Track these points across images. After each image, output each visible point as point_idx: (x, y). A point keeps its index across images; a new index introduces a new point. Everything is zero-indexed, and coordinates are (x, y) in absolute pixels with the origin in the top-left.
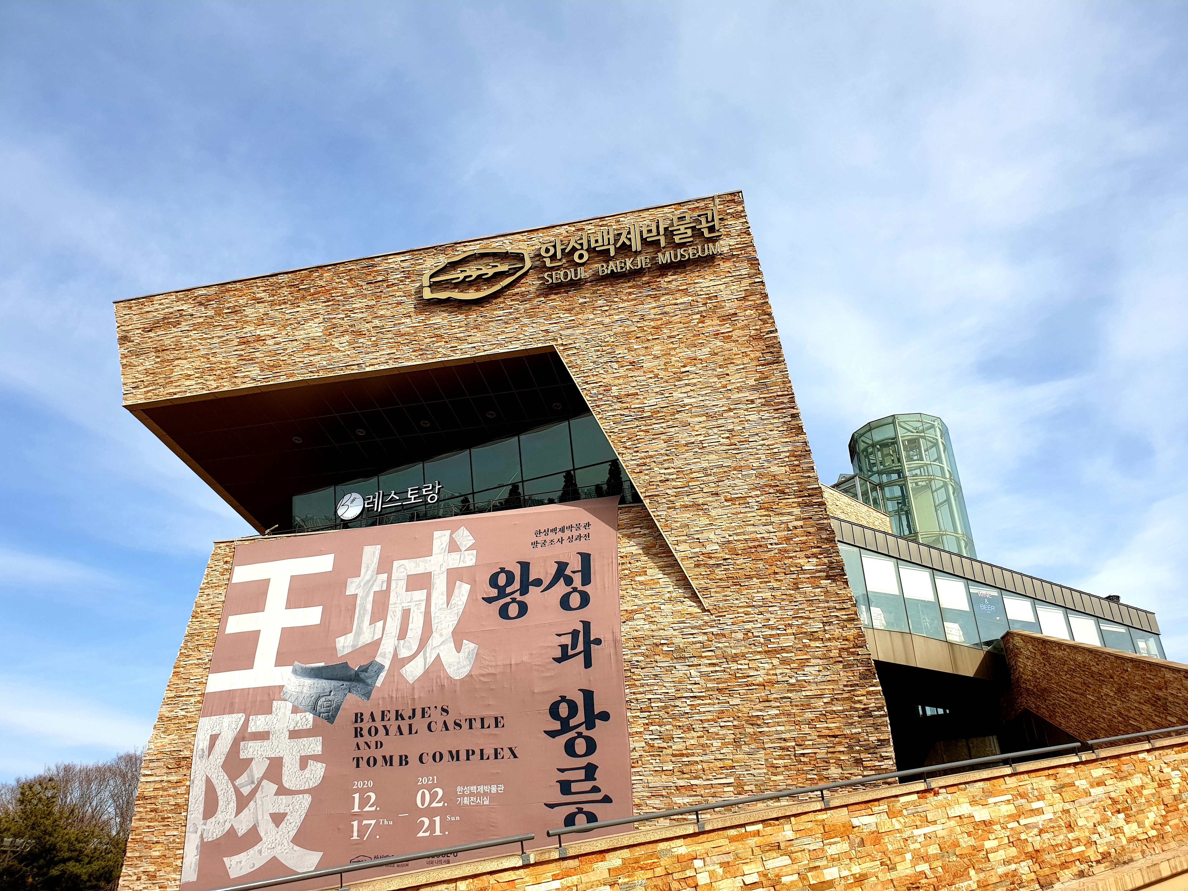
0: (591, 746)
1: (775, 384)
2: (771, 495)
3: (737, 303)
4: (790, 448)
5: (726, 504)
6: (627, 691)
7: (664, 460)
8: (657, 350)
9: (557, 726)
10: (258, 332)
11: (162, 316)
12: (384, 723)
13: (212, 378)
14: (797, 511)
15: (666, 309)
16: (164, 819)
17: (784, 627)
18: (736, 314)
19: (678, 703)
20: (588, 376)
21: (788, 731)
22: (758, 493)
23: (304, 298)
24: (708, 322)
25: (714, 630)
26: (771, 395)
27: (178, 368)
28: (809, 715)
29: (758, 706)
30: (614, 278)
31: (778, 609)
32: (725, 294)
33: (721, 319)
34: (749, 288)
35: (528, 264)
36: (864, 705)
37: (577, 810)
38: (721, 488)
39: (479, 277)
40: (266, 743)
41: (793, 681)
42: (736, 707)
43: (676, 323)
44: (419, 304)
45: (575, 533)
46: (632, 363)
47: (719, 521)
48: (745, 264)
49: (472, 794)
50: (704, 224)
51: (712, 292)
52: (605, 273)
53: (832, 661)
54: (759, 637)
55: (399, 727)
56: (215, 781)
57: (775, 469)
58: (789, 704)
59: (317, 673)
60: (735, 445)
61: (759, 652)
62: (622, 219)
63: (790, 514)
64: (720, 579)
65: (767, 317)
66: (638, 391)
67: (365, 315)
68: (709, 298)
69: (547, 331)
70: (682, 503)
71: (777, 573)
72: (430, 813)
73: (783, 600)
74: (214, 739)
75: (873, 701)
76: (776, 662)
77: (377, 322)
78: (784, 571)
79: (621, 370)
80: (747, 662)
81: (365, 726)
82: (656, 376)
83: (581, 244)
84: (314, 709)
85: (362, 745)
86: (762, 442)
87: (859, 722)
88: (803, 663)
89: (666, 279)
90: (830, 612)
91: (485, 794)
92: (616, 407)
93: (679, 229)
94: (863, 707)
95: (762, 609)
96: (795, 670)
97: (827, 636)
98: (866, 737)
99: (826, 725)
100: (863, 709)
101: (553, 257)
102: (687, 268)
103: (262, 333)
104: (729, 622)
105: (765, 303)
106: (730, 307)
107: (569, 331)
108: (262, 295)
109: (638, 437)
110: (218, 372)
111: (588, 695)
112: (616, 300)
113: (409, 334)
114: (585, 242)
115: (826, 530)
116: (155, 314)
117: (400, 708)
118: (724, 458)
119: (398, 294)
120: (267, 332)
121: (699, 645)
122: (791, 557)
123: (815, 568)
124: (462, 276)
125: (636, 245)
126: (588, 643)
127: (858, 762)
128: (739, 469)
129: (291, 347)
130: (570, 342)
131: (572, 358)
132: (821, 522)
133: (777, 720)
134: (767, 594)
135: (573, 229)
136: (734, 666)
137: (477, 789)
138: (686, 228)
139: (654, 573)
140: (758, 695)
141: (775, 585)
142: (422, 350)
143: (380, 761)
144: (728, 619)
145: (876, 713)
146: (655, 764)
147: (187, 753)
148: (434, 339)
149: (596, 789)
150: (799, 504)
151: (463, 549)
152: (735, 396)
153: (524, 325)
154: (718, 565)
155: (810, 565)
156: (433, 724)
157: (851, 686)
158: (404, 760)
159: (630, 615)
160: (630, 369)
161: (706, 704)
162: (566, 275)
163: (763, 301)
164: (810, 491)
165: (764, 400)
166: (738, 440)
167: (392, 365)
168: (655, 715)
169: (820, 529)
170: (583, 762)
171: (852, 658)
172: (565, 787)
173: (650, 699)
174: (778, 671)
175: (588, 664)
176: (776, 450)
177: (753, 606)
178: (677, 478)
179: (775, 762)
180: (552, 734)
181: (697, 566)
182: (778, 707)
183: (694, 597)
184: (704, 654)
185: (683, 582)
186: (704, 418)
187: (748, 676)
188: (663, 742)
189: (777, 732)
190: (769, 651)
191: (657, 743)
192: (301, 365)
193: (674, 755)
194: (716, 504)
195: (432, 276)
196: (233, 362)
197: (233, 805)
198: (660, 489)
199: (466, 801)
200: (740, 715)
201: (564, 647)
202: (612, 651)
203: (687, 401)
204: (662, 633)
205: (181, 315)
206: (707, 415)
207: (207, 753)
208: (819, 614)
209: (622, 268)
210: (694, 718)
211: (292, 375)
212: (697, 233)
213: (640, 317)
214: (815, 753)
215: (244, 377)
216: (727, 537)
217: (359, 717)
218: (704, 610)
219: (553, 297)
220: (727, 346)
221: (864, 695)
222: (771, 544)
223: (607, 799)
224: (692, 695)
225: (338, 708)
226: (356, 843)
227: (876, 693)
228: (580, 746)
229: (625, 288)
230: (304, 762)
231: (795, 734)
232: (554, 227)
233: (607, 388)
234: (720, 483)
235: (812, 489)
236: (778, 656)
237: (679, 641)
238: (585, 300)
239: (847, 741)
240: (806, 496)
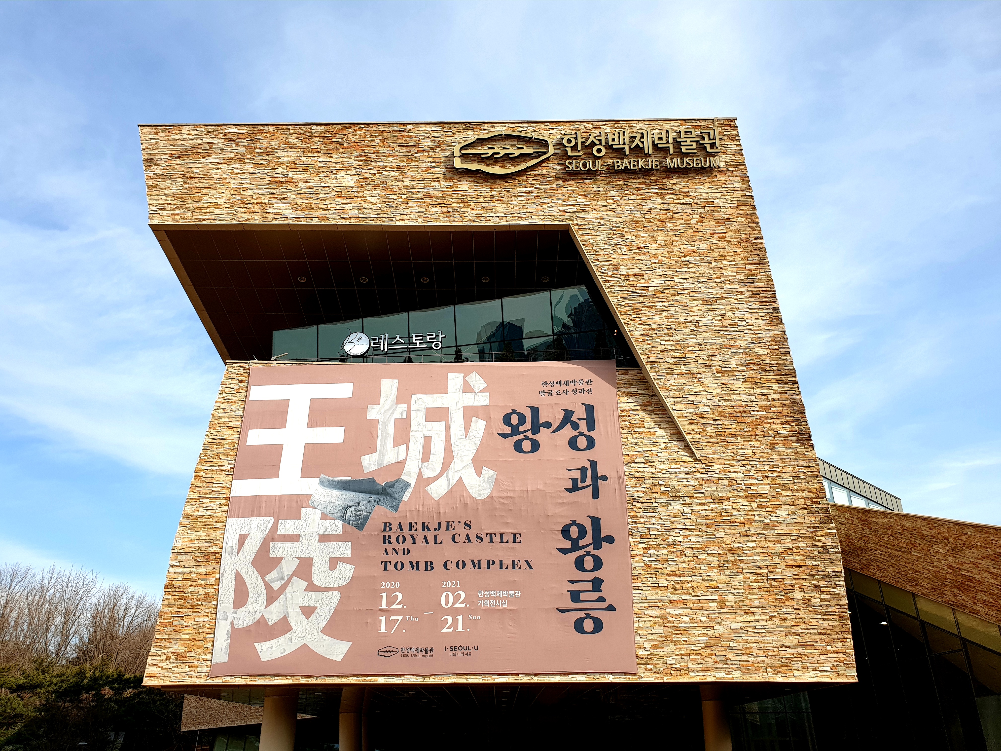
0: (598, 564)
1: (760, 281)
2: (755, 371)
3: (730, 211)
4: (771, 335)
5: (717, 375)
6: (629, 520)
7: (665, 334)
8: (661, 239)
9: (568, 544)
10: (290, 175)
11: (190, 146)
12: (411, 533)
13: (242, 210)
14: (775, 386)
15: (670, 206)
16: (193, 606)
17: (761, 478)
18: (729, 219)
19: (672, 533)
20: (600, 255)
21: (762, 560)
22: (744, 368)
23: (336, 150)
24: (706, 223)
25: (705, 476)
26: (757, 289)
27: (206, 197)
28: (779, 549)
29: (738, 539)
30: (626, 173)
31: (757, 463)
32: (720, 201)
33: (717, 221)
34: (740, 199)
35: (551, 151)
36: (823, 543)
37: (585, 616)
38: (714, 362)
39: (507, 155)
40: (296, 544)
41: (767, 521)
42: (721, 539)
43: (679, 219)
44: (448, 171)
45: (579, 388)
46: (639, 248)
47: (710, 388)
48: (738, 179)
49: (491, 598)
50: (707, 140)
51: (710, 198)
52: (620, 168)
53: (799, 507)
54: (741, 484)
55: (425, 537)
56: (244, 576)
57: (758, 351)
58: (763, 539)
59: (345, 486)
60: (726, 327)
61: (741, 497)
62: (634, 125)
63: (769, 388)
64: (711, 436)
65: (755, 225)
66: (644, 272)
67: (396, 174)
68: (708, 203)
69: (564, 211)
70: (679, 371)
71: (757, 435)
72: (454, 612)
73: (762, 456)
74: (243, 539)
75: (830, 540)
76: (754, 505)
77: (407, 182)
78: (763, 433)
79: (629, 253)
80: (731, 504)
81: (394, 534)
82: (660, 261)
83: (600, 140)
84: (343, 517)
85: (390, 551)
86: (748, 327)
87: (819, 557)
88: (776, 508)
89: (671, 182)
90: (799, 469)
91: (504, 598)
92: (623, 284)
93: (686, 141)
94: (822, 545)
95: (744, 463)
96: (770, 513)
97: (796, 487)
98: (823, 569)
99: (792, 557)
100: (822, 547)
101: (574, 148)
102: (689, 175)
103: (295, 177)
104: (717, 471)
105: (753, 213)
106: (724, 213)
107: (584, 214)
108: (295, 141)
109: (642, 312)
110: (249, 206)
111: (596, 522)
112: (627, 192)
113: (437, 197)
114: (603, 138)
115: (798, 403)
116: (183, 142)
117: (426, 521)
118: (716, 337)
119: (428, 160)
120: (300, 176)
121: (691, 488)
122: (769, 423)
123: (788, 433)
124: (490, 152)
125: (648, 148)
126: (595, 478)
127: (817, 588)
128: (729, 347)
129: (323, 193)
130: (585, 223)
131: (586, 237)
132: (794, 396)
133: (753, 551)
134: (748, 451)
135: (591, 126)
136: (720, 506)
137: (497, 593)
138: (691, 141)
139: (650, 426)
140: (740, 531)
141: (756, 444)
142: (449, 212)
143: (407, 566)
144: (716, 468)
145: (833, 550)
146: (653, 581)
147: (216, 549)
148: (461, 205)
149: (601, 599)
150: (777, 381)
151: (477, 391)
152: (727, 287)
153: (544, 203)
154: (709, 425)
155: (784, 430)
156: (456, 537)
157: (813, 528)
158: (429, 566)
159: (632, 459)
160: (637, 253)
161: (695, 535)
162: (585, 165)
163: (752, 212)
164: (786, 372)
165: (751, 293)
166: (729, 323)
167: (420, 222)
168: (653, 541)
169: (793, 402)
170: (591, 576)
171: (814, 506)
172: (575, 596)
173: (649, 528)
174: (756, 513)
175: (596, 495)
176: (760, 335)
177: (737, 460)
178: (675, 350)
179: (751, 584)
180: (564, 551)
181: (691, 423)
182: (755, 541)
183: (687, 448)
184: (695, 495)
185: (678, 435)
186: (701, 302)
187: (731, 515)
188: (660, 563)
189: (754, 561)
190: (749, 496)
191: (655, 565)
192: (333, 210)
193: (668, 575)
194: (708, 374)
195: (461, 149)
196: (265, 198)
197: (263, 598)
198: (660, 357)
199: (486, 604)
200: (724, 545)
201: (574, 480)
202: (617, 487)
203: (686, 286)
204: (660, 475)
205: (211, 148)
206: (703, 300)
207: (236, 550)
208: (789, 470)
209: (634, 166)
210: (686, 546)
211: (324, 219)
212: (701, 147)
213: (647, 210)
214: (783, 579)
215: (276, 214)
216: (717, 402)
217: (387, 526)
218: (696, 460)
219: (571, 182)
220: (721, 244)
221: (823, 536)
222: (753, 411)
223: (611, 608)
224: (684, 527)
225: (367, 518)
226: (383, 635)
227: (832, 535)
228: (589, 563)
229: (635, 183)
230: (333, 563)
231: (768, 563)
232: (574, 122)
233: (617, 267)
234: (713, 358)
235: (788, 369)
236: (756, 500)
237: (674, 483)
238: (599, 189)
239: (809, 570)
240: (783, 375)
